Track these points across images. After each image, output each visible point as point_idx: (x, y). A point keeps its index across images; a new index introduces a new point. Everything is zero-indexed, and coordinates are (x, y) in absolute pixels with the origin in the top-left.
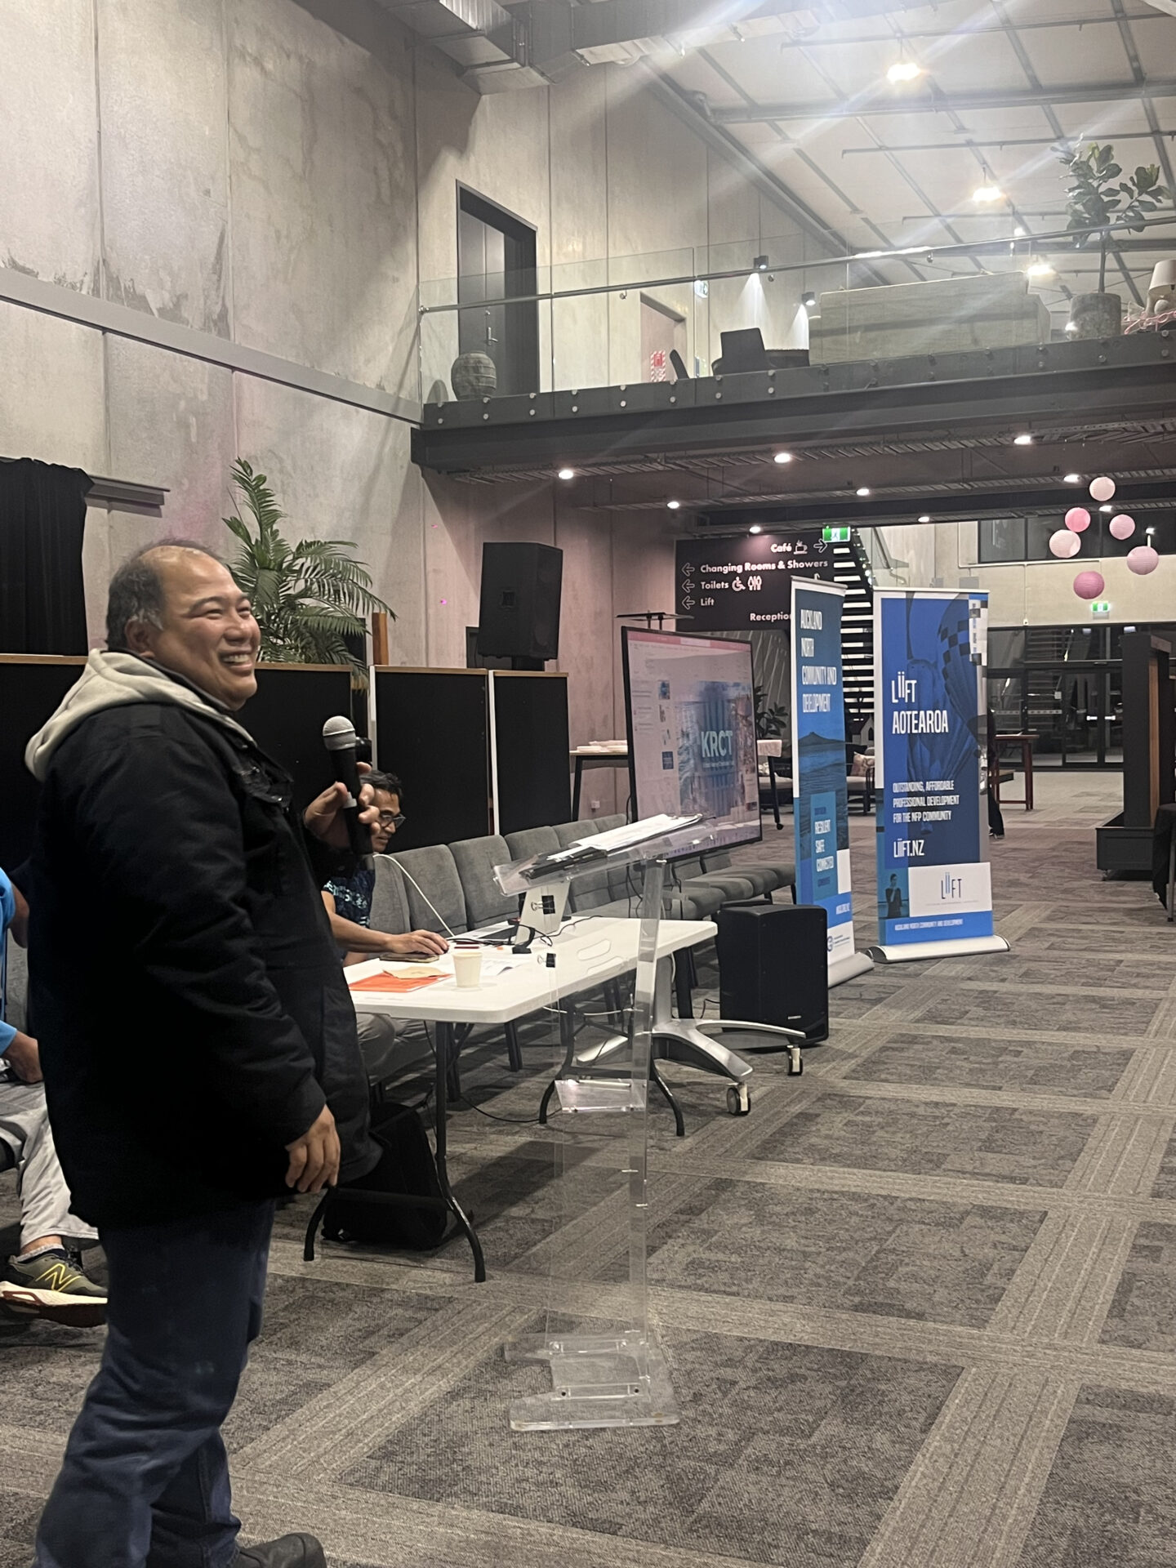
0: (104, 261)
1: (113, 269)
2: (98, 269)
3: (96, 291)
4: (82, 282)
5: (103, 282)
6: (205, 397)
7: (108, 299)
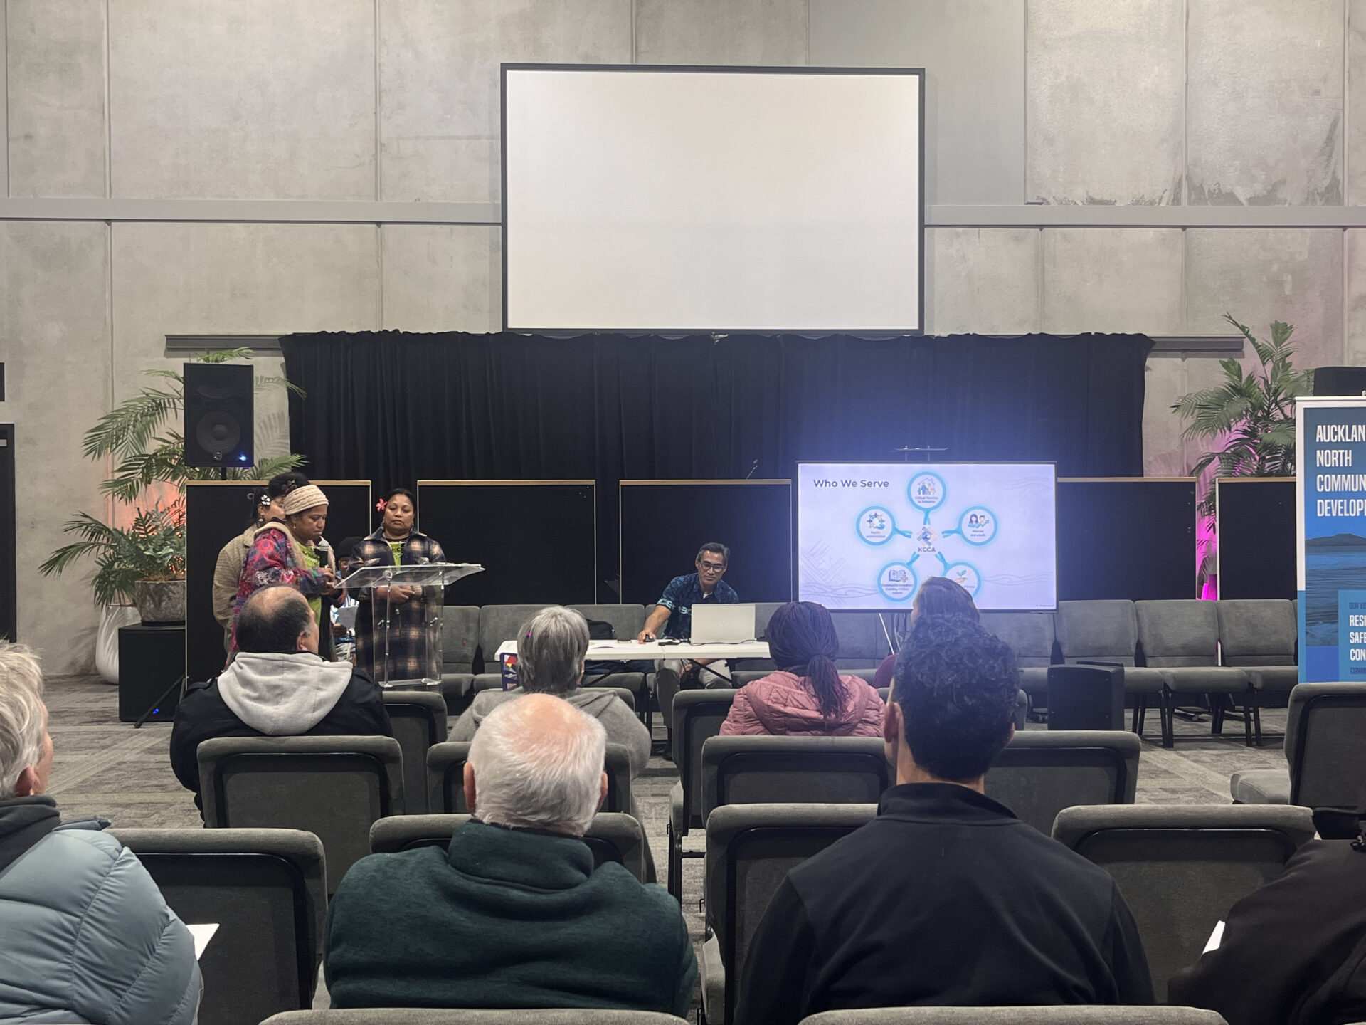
0: (1187, 177)
1: (1197, 181)
2: (1179, 185)
3: (1176, 200)
4: (1161, 198)
5: (1185, 192)
6: (1305, 256)
7: (1189, 203)
